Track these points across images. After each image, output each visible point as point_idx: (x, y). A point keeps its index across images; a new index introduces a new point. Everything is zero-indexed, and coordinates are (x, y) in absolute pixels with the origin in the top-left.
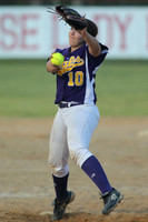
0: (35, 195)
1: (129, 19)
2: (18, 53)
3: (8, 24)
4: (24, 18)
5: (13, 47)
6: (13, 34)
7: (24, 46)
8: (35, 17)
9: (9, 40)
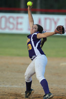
0: (19, 87)
1: (58, 20)
3: (11, 20)
4: (18, 18)
5: (13, 29)
6: (13, 24)
7: (17, 29)
8: (22, 18)
9: (11, 26)
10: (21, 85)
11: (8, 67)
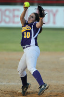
0: (16, 84)
2: (11, 25)
3: (7, 13)
4: (14, 10)
5: (9, 22)
6: (9, 17)
7: (14, 22)
8: (18, 10)
9: (7, 19)
10: (18, 83)
11: (4, 63)
